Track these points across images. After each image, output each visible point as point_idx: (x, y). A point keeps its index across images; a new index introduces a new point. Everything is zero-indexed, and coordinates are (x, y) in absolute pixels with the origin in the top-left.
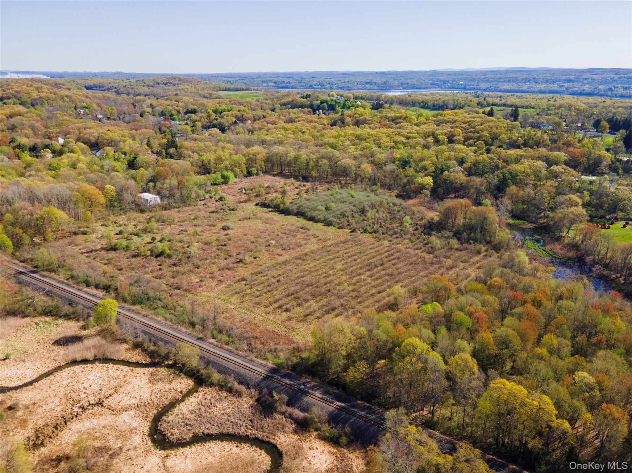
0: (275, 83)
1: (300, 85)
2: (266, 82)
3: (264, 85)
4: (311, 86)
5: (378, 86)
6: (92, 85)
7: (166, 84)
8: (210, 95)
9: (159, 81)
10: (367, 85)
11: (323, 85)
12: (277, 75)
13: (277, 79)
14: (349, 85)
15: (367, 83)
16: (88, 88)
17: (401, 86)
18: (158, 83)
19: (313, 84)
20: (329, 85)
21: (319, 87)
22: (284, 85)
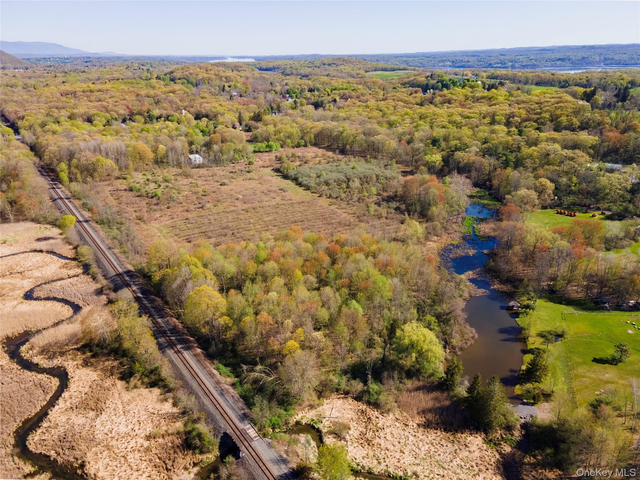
0: (453, 62)
1: (479, 63)
2: (443, 61)
3: (440, 64)
4: (490, 64)
5: (572, 63)
6: (272, 66)
7: (329, 65)
8: (358, 74)
9: (326, 62)
10: (558, 63)
11: (505, 64)
12: (454, 54)
13: (453, 59)
14: (535, 63)
15: (559, 60)
16: (261, 69)
17: (604, 62)
18: (324, 64)
19: (493, 62)
20: (511, 64)
21: (500, 65)
22: (461, 64)
